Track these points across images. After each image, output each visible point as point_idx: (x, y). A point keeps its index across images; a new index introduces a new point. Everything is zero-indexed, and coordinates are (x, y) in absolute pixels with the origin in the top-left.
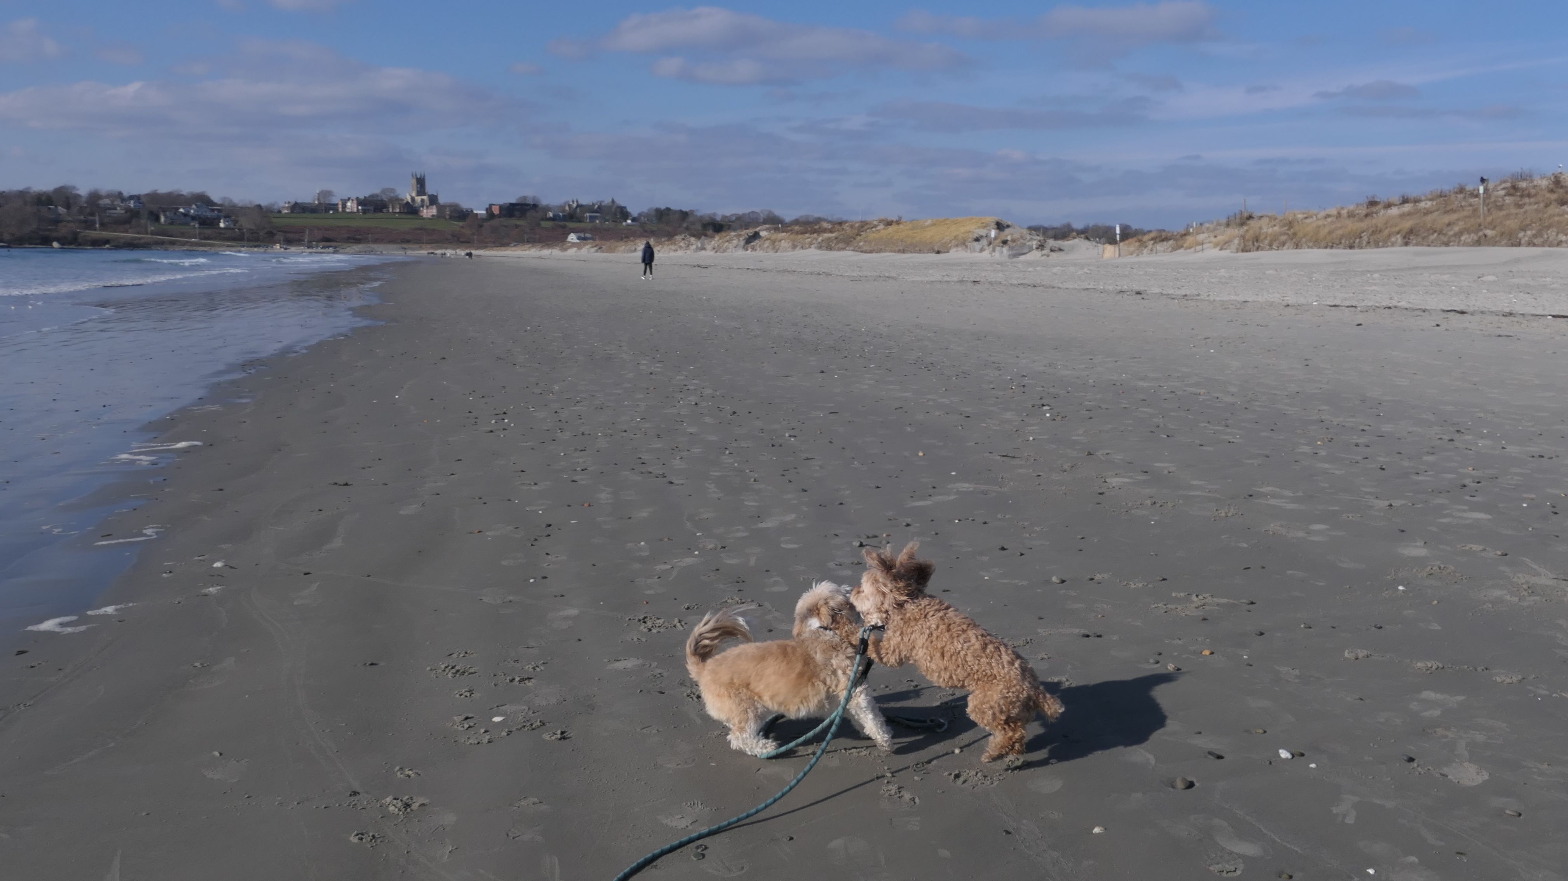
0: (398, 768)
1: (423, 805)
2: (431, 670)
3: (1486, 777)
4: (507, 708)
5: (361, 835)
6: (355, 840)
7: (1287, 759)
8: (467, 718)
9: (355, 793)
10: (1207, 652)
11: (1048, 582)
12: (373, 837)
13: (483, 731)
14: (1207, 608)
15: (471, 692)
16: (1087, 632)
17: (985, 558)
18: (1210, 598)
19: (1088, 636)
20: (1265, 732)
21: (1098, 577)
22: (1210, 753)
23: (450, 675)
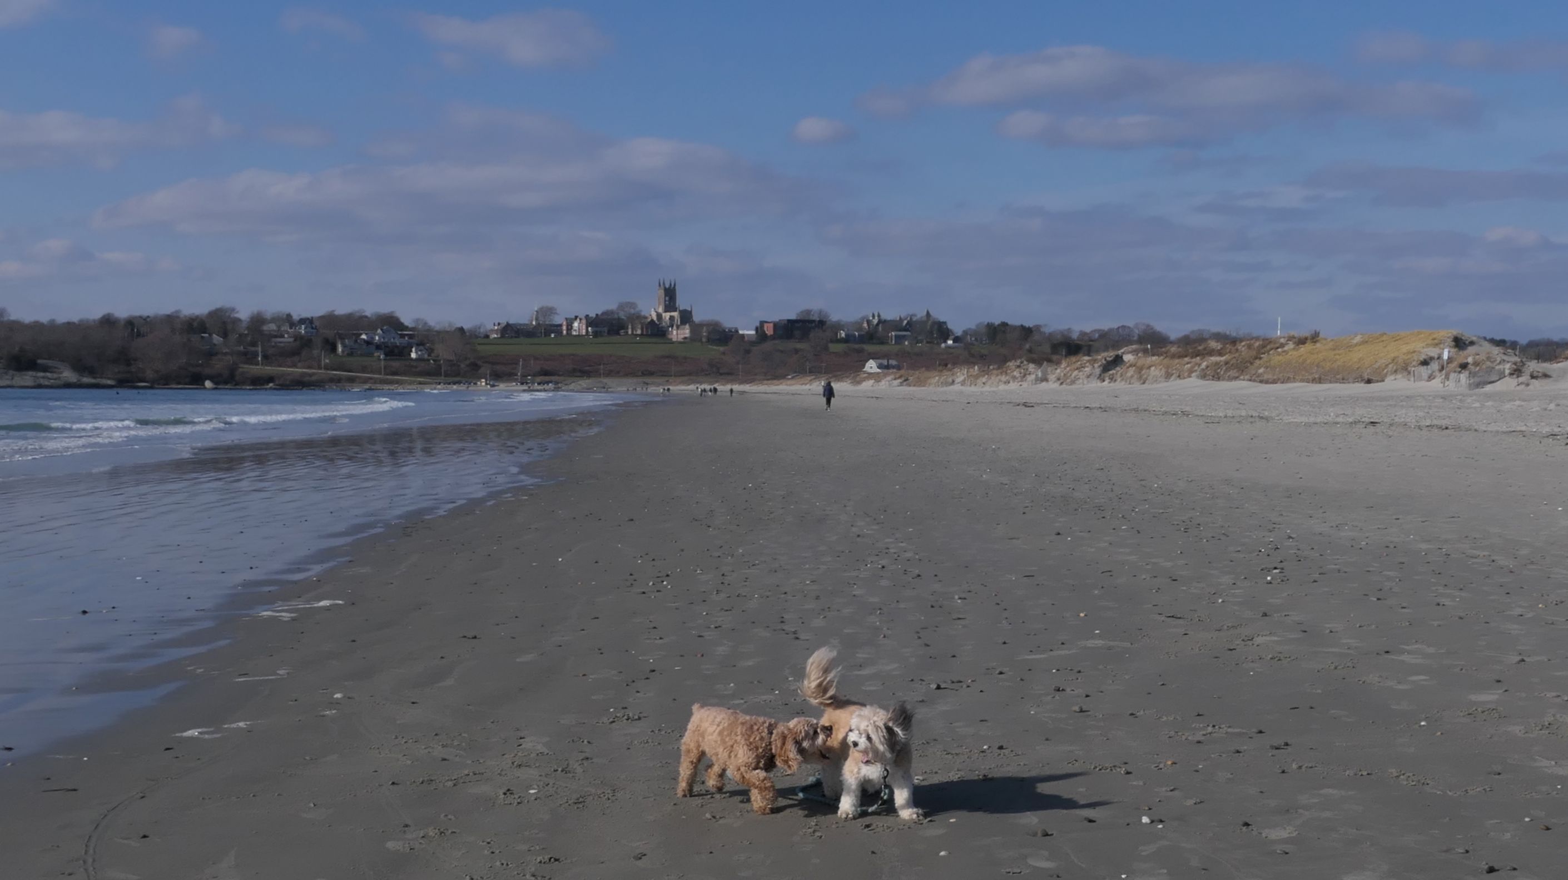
0: (443, 815)
1: (453, 832)
7: (1146, 824)
14: (1213, 735)
20: (1150, 809)
22: (1086, 819)
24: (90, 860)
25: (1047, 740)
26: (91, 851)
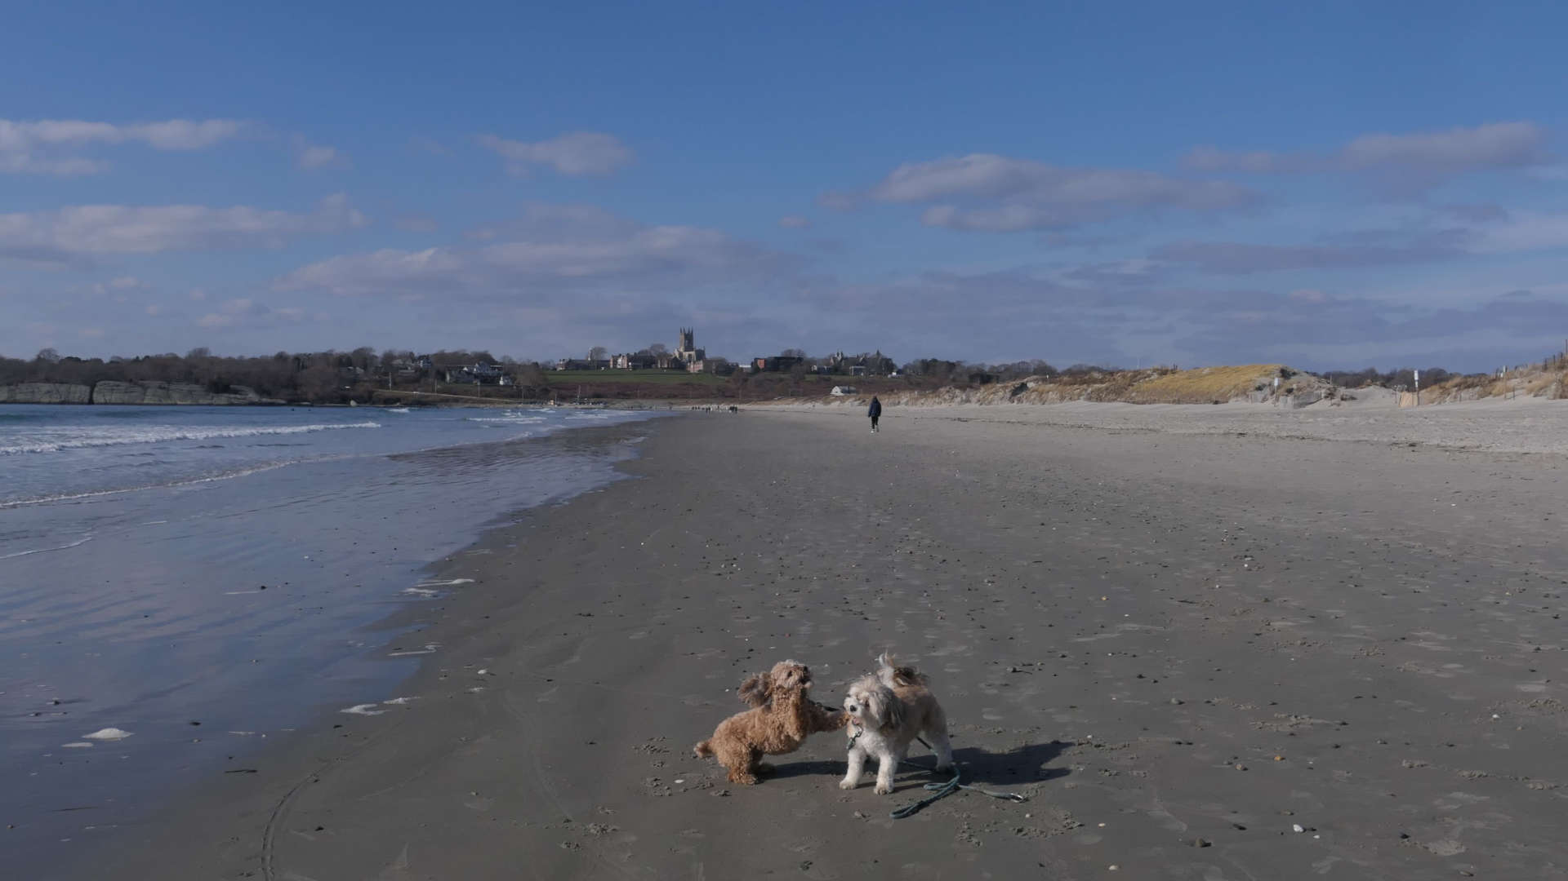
0: (600, 808)
1: (614, 830)
2: (636, 749)
3: (1463, 850)
4: (688, 775)
5: (569, 846)
6: (564, 846)
7: (1299, 832)
8: (656, 780)
9: (568, 821)
10: (1278, 758)
11: (1169, 703)
12: (577, 845)
13: (666, 788)
14: (1300, 726)
15: (662, 764)
16: (1178, 740)
17: (1120, 684)
18: (1308, 719)
19: (1180, 743)
20: (1292, 814)
21: (1216, 700)
22: (1235, 825)
23: (649, 752)
24: (269, 858)
25: (1145, 729)
26: (269, 846)
